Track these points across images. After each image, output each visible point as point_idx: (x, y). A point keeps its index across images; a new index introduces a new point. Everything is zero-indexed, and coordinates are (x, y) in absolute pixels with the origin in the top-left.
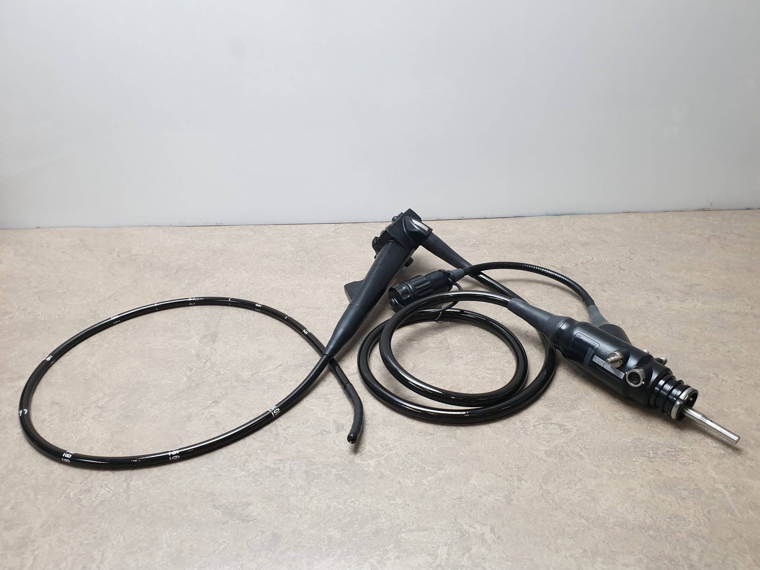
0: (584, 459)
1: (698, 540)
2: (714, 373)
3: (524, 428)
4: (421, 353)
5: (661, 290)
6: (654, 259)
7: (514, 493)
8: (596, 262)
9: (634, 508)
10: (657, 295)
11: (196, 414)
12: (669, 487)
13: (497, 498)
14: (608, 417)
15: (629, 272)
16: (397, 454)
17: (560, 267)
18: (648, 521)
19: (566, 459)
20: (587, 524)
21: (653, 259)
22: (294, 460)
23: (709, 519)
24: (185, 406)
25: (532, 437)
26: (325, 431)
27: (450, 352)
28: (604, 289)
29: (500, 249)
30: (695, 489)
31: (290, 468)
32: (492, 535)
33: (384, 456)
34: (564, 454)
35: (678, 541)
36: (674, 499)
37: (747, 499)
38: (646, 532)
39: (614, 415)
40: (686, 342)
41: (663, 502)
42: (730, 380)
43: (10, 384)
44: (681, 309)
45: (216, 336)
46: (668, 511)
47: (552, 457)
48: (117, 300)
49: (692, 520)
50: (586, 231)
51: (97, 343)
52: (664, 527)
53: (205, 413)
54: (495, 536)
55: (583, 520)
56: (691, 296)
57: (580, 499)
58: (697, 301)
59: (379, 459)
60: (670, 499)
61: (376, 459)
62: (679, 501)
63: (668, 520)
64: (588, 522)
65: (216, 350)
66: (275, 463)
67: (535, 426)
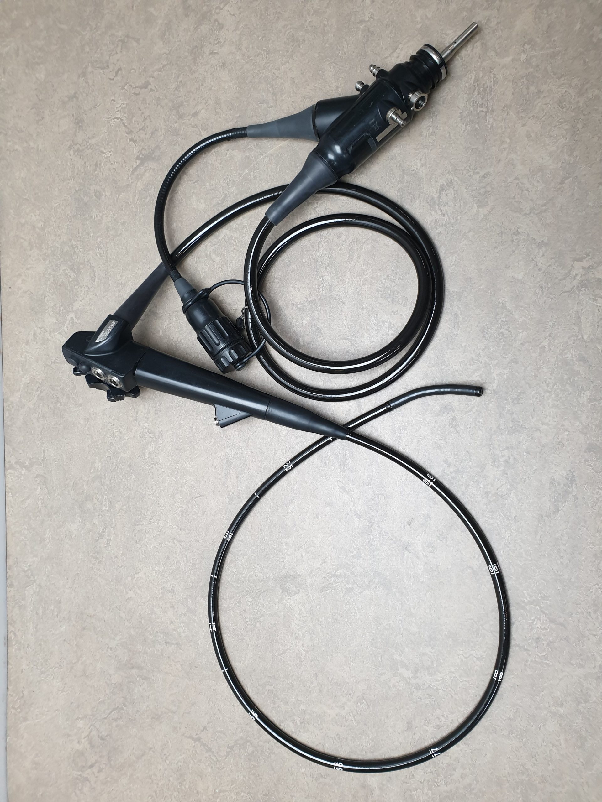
0: (489, 173)
1: (586, 90)
2: (359, 23)
3: (445, 225)
4: (322, 332)
5: (196, 47)
6: (123, 41)
7: (534, 239)
8: (126, 115)
9: (551, 136)
10: (207, 53)
11: (426, 563)
12: (525, 102)
13: (541, 254)
14: (430, 142)
15: (153, 77)
16: (484, 349)
17: (138, 162)
18: (566, 127)
19: (489, 189)
20: (571, 179)
21: (120, 43)
22: (494, 448)
23: (562, 76)
24: (412, 580)
25: (459, 218)
26: (452, 423)
27: (319, 299)
28: (191, 113)
29: (88, 234)
30: (526, 79)
31: (505, 450)
32: (584, 261)
33: (487, 361)
34: (482, 191)
35: (587, 106)
36: (540, 100)
37: (538, 37)
38: (578, 130)
39: (426, 136)
40: (304, 40)
41: (543, 110)
42: (372, 10)
43: (377, 792)
44: (238, 32)
45: (285, 577)
46: (554, 108)
47: (487, 202)
48: (205, 728)
49: (565, 90)
50: (43, 118)
51: (298, 720)
52: (573, 114)
53: (425, 554)
54: (586, 258)
55: (566, 182)
56: (209, 14)
57: (541, 181)
58: (222, 9)
59: (491, 366)
60: (540, 104)
61: (492, 368)
62: (542, 96)
63: (564, 110)
64: (569, 178)
65: (311, 571)
66: (498, 467)
67: (444, 215)
